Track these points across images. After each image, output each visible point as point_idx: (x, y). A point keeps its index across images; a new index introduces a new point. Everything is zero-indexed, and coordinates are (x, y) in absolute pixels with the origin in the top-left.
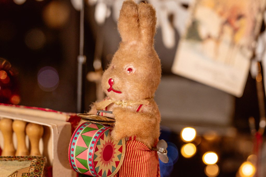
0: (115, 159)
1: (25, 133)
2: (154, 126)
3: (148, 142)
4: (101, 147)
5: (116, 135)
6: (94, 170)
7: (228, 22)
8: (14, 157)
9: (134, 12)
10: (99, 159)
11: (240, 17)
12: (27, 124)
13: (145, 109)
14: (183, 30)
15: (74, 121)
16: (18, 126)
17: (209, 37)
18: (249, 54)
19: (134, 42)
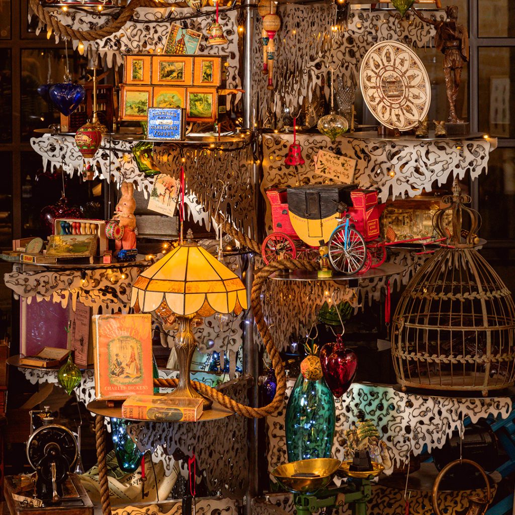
0: (120, 233)
1: (90, 228)
2: (133, 222)
3: (131, 228)
4: (115, 229)
5: (120, 225)
6: (113, 237)
7: (167, 189)
8: (86, 234)
9: (126, 185)
10: (115, 233)
11: (172, 187)
12: (91, 224)
13: (130, 217)
14: (151, 192)
15: (107, 223)
16: (87, 225)
17: (160, 194)
18: (176, 201)
19: (126, 195)
